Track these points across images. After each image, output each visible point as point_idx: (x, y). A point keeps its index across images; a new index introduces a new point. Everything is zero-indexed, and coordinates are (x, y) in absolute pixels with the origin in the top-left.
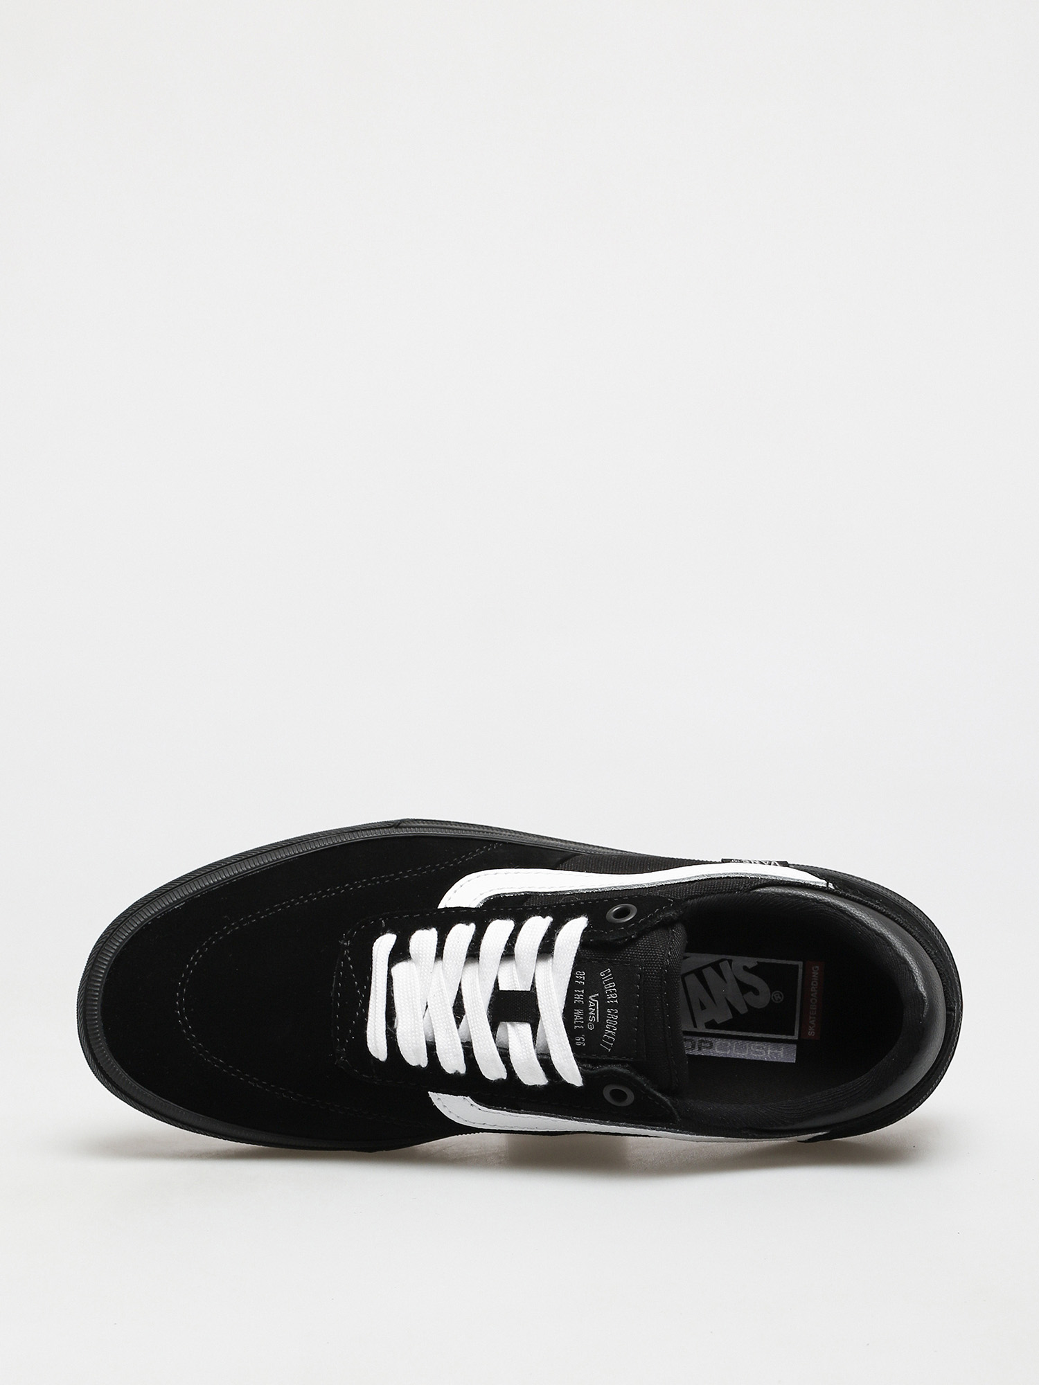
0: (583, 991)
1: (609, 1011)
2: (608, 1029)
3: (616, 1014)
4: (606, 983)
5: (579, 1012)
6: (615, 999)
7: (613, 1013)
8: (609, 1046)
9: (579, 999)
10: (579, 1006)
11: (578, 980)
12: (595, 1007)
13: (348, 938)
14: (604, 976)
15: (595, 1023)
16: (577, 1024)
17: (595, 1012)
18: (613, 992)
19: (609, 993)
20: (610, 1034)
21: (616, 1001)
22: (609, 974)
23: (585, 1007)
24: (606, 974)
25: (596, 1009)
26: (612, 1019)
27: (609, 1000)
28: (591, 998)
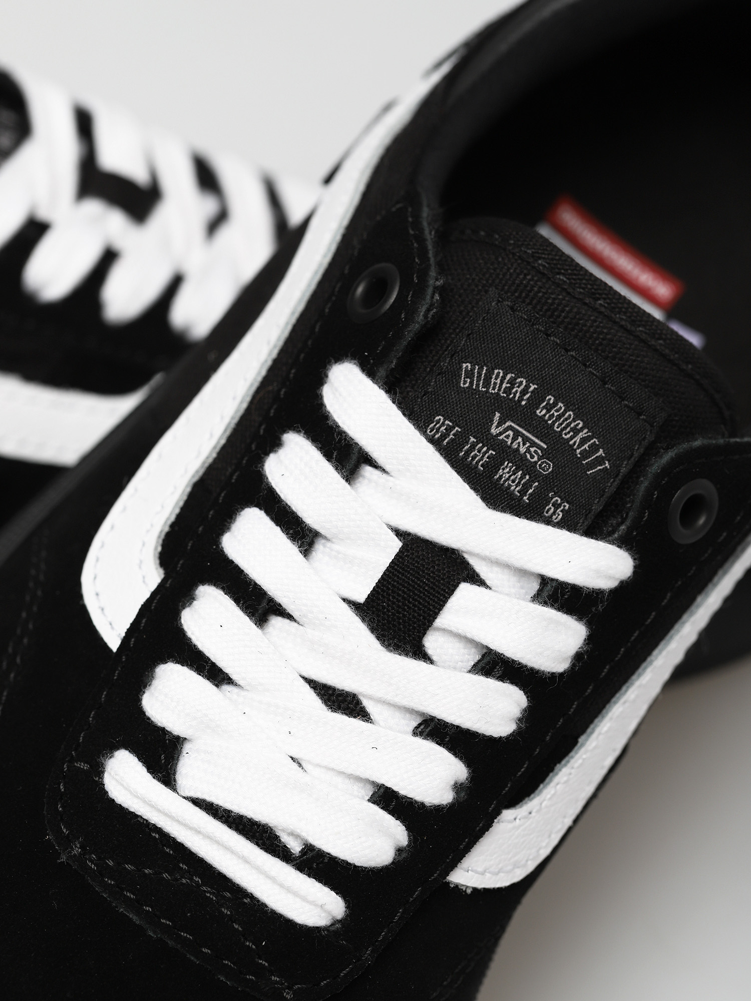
0: (472, 439)
1: (540, 412)
2: (572, 438)
3: (555, 404)
4: (487, 383)
5: (505, 472)
6: (527, 387)
7: (549, 408)
8: (600, 461)
9: (481, 456)
10: (494, 465)
11: (444, 436)
12: (517, 434)
13: (67, 842)
14: (471, 383)
15: (546, 454)
16: (523, 492)
17: (525, 440)
18: (512, 382)
19: (508, 391)
20: (583, 441)
21: (533, 387)
22: (472, 370)
23: (504, 453)
24: (469, 374)
25: (523, 436)
26: (559, 417)
27: (521, 399)
28: (494, 431)
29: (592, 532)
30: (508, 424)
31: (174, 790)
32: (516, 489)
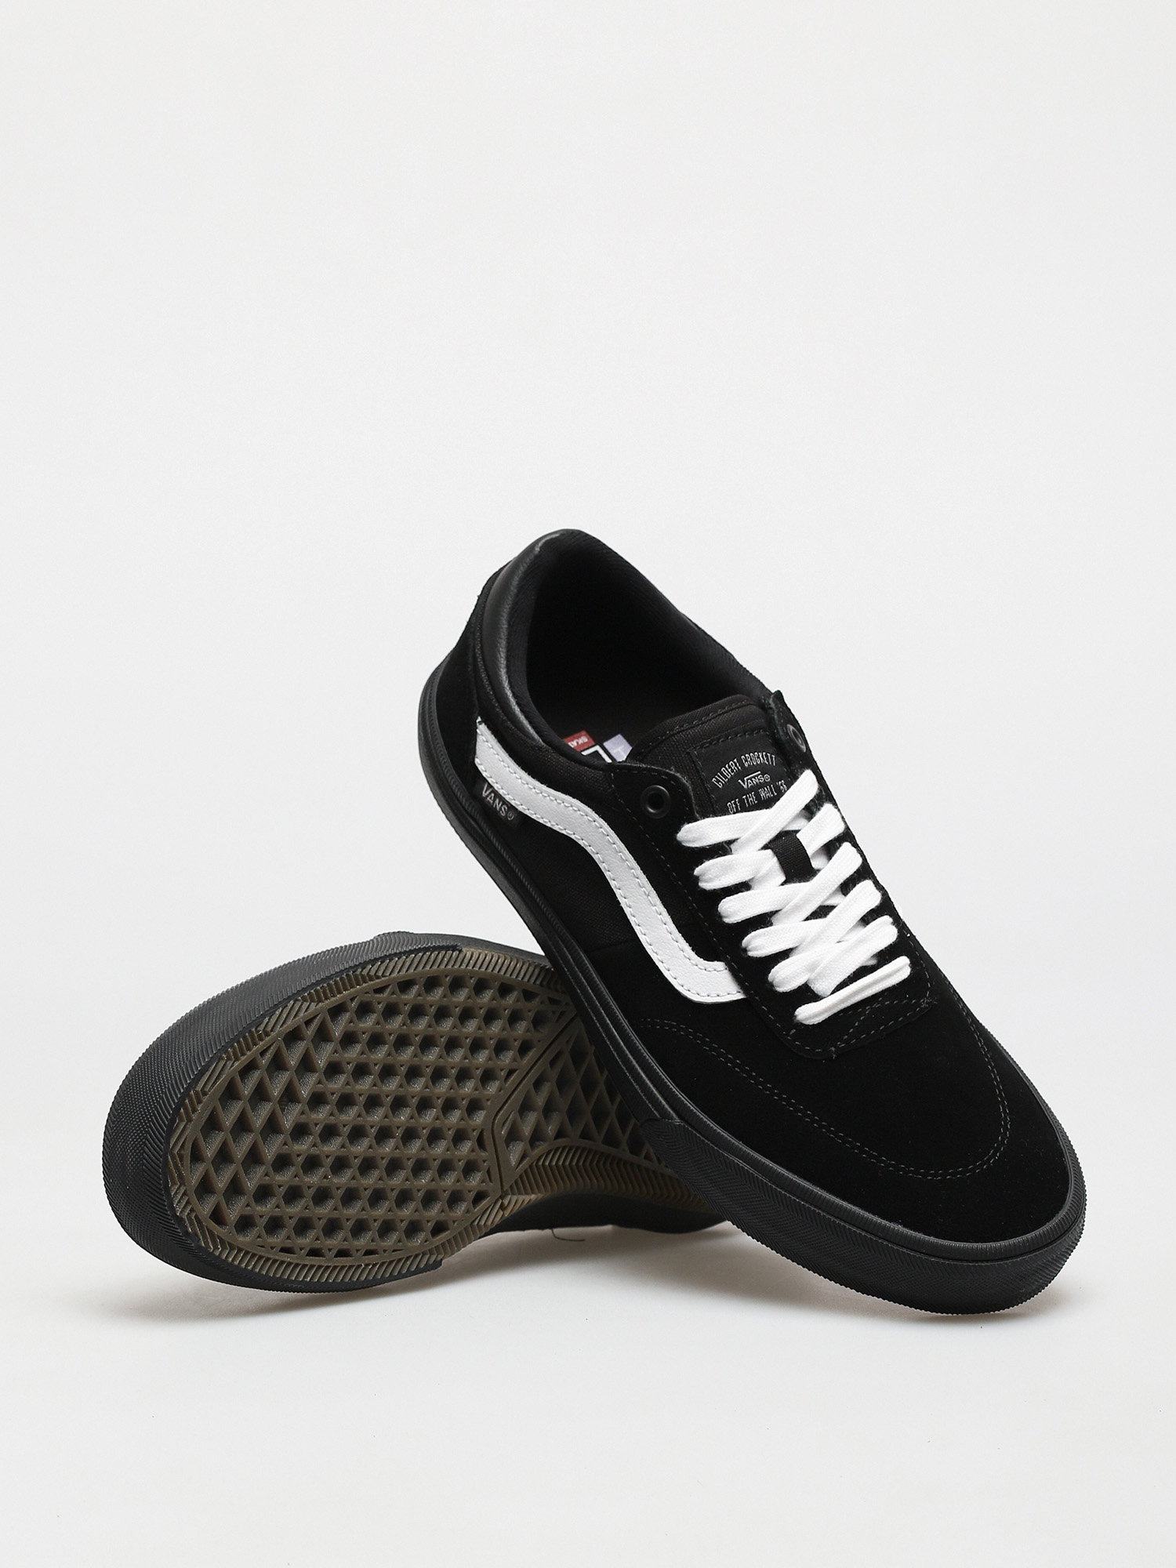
0: (744, 797)
1: (746, 765)
2: (760, 761)
3: (745, 757)
4: (726, 778)
5: (762, 793)
6: (734, 763)
7: (746, 761)
8: (771, 757)
9: (752, 798)
10: (758, 796)
14: (722, 783)
15: (763, 774)
17: (754, 777)
19: (732, 771)
20: (763, 758)
21: (735, 760)
22: (717, 779)
23: (756, 788)
25: (752, 777)
26: (751, 760)
27: (738, 768)
28: (745, 786)
29: (796, 778)
30: (745, 779)
31: (823, 998)
32: (770, 795)
